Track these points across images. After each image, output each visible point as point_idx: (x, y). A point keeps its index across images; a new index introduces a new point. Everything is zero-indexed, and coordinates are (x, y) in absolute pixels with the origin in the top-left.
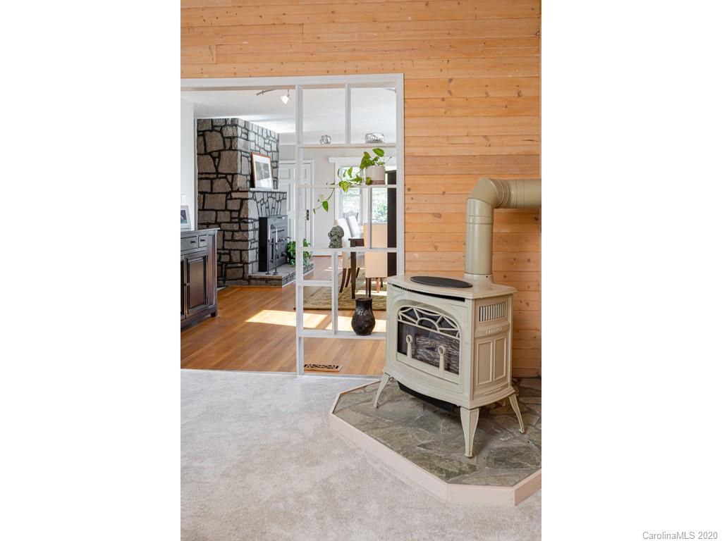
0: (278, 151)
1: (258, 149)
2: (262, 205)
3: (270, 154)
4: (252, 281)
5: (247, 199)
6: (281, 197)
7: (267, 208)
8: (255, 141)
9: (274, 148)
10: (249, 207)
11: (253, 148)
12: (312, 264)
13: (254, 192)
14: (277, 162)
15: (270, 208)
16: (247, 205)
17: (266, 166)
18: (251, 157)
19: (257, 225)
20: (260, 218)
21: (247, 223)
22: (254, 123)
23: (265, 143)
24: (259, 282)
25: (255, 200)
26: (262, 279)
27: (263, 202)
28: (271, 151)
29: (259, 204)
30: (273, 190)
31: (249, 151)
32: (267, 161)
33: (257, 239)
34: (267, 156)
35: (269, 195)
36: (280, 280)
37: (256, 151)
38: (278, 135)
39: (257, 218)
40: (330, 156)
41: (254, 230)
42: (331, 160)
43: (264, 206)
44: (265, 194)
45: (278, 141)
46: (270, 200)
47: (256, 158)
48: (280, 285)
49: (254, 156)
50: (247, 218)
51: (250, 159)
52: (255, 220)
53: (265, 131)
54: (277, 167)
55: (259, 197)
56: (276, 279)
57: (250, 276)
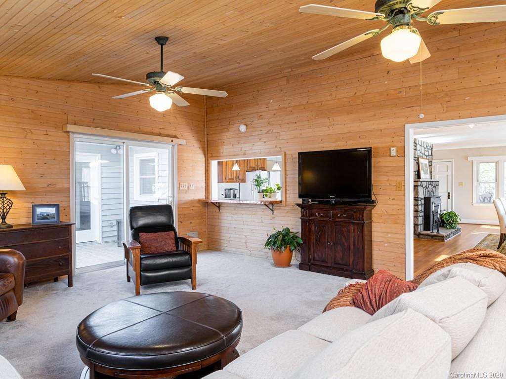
0: (432, 155)
1: (421, 155)
2: (426, 189)
3: (428, 157)
4: (421, 236)
5: (418, 186)
6: (435, 184)
7: (428, 191)
8: (420, 150)
9: (430, 154)
10: (419, 191)
11: (419, 155)
12: (460, 229)
13: (421, 182)
14: (431, 162)
15: (430, 191)
16: (418, 189)
17: (426, 164)
18: (418, 160)
19: (423, 202)
20: (424, 197)
21: (418, 200)
22: (420, 139)
23: (425, 151)
24: (426, 237)
25: (422, 186)
26: (428, 235)
27: (426, 188)
28: (429, 156)
29: (424, 189)
30: (430, 180)
31: (417, 156)
32: (426, 162)
33: (423, 210)
34: (426, 159)
35: (430, 183)
36: (443, 237)
37: (420, 156)
38: (432, 145)
39: (423, 198)
40: (468, 156)
41: (421, 205)
42: (469, 159)
43: (427, 190)
44: (427, 183)
45: (432, 149)
46: (430, 186)
47: (421, 160)
48: (443, 240)
49: (420, 159)
50: (418, 198)
51: (417, 161)
52: (422, 199)
53: (425, 143)
54: (432, 165)
55: (424, 184)
56: (439, 236)
57: (419, 233)
